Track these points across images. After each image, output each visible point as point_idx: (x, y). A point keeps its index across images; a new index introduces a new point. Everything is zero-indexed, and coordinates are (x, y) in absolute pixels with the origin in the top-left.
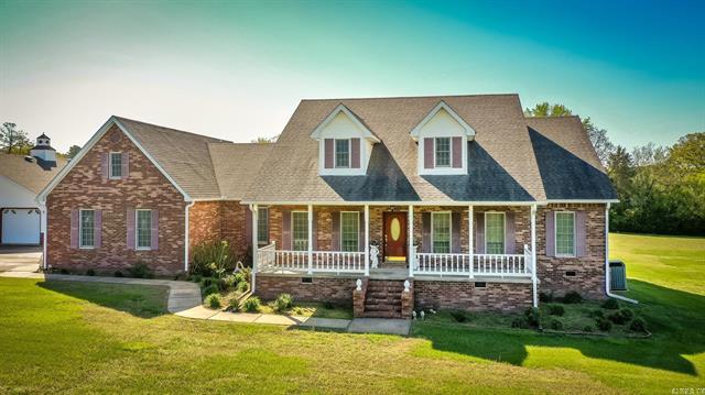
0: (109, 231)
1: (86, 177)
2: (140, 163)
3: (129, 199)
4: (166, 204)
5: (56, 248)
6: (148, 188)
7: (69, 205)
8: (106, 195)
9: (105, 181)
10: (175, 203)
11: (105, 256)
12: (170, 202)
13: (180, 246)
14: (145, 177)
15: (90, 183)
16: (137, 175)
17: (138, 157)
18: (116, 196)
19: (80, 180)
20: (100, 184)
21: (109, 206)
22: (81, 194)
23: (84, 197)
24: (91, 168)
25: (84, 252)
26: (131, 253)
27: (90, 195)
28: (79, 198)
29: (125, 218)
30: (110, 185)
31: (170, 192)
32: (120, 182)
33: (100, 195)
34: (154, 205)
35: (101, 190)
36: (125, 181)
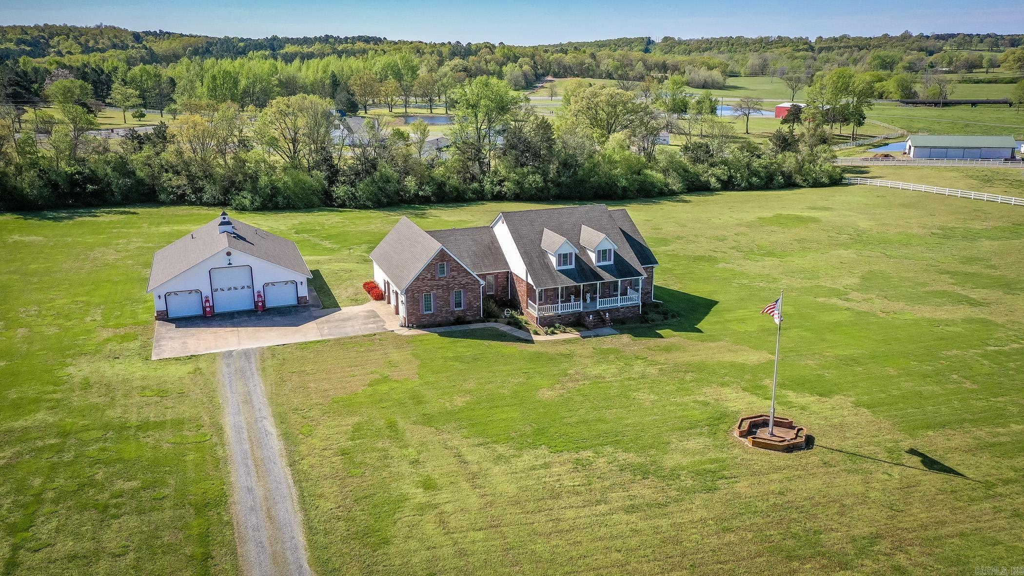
0: (441, 303)
1: (427, 277)
2: (455, 267)
3: (451, 286)
4: (470, 286)
5: (411, 315)
6: (460, 279)
7: (418, 292)
8: (438, 286)
9: (437, 278)
10: (474, 285)
11: (439, 315)
12: (472, 285)
13: (478, 306)
14: (459, 274)
15: (428, 280)
16: (455, 273)
17: (455, 264)
18: (443, 285)
19: (423, 279)
20: (435, 280)
21: (440, 291)
22: (424, 286)
23: (426, 287)
24: (429, 272)
25: (427, 315)
26: (452, 313)
27: (429, 286)
28: (424, 288)
29: (449, 295)
30: (440, 279)
31: (472, 280)
32: (445, 277)
33: (435, 285)
34: (464, 287)
35: (435, 283)
36: (448, 277)
